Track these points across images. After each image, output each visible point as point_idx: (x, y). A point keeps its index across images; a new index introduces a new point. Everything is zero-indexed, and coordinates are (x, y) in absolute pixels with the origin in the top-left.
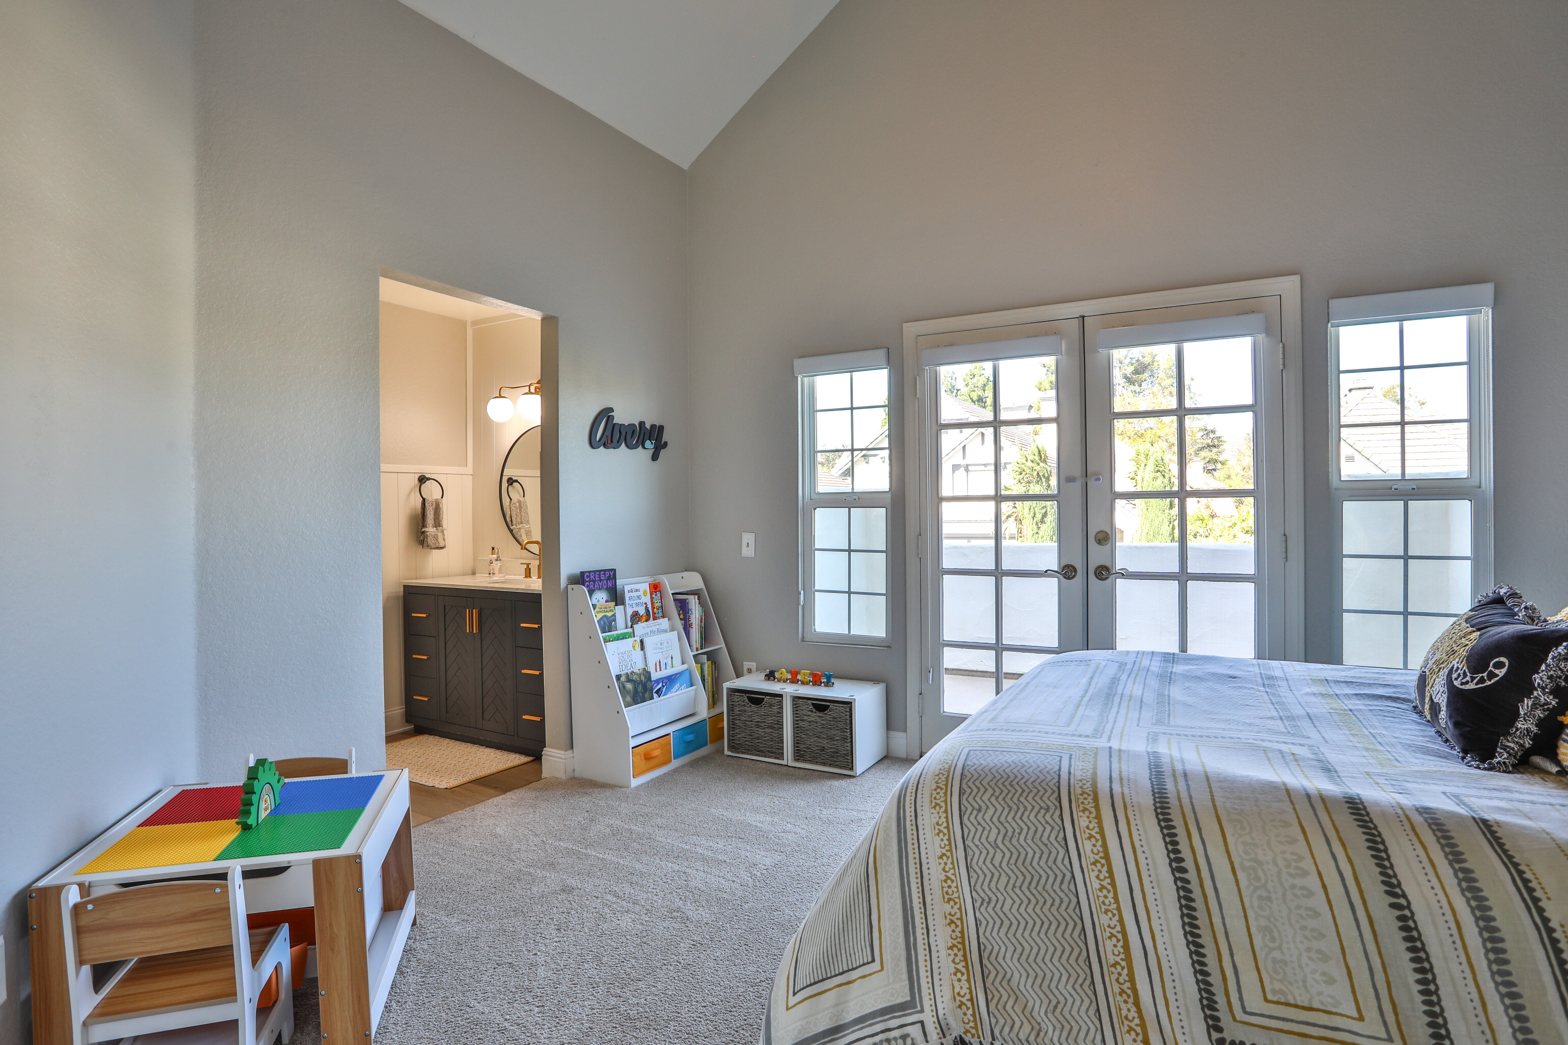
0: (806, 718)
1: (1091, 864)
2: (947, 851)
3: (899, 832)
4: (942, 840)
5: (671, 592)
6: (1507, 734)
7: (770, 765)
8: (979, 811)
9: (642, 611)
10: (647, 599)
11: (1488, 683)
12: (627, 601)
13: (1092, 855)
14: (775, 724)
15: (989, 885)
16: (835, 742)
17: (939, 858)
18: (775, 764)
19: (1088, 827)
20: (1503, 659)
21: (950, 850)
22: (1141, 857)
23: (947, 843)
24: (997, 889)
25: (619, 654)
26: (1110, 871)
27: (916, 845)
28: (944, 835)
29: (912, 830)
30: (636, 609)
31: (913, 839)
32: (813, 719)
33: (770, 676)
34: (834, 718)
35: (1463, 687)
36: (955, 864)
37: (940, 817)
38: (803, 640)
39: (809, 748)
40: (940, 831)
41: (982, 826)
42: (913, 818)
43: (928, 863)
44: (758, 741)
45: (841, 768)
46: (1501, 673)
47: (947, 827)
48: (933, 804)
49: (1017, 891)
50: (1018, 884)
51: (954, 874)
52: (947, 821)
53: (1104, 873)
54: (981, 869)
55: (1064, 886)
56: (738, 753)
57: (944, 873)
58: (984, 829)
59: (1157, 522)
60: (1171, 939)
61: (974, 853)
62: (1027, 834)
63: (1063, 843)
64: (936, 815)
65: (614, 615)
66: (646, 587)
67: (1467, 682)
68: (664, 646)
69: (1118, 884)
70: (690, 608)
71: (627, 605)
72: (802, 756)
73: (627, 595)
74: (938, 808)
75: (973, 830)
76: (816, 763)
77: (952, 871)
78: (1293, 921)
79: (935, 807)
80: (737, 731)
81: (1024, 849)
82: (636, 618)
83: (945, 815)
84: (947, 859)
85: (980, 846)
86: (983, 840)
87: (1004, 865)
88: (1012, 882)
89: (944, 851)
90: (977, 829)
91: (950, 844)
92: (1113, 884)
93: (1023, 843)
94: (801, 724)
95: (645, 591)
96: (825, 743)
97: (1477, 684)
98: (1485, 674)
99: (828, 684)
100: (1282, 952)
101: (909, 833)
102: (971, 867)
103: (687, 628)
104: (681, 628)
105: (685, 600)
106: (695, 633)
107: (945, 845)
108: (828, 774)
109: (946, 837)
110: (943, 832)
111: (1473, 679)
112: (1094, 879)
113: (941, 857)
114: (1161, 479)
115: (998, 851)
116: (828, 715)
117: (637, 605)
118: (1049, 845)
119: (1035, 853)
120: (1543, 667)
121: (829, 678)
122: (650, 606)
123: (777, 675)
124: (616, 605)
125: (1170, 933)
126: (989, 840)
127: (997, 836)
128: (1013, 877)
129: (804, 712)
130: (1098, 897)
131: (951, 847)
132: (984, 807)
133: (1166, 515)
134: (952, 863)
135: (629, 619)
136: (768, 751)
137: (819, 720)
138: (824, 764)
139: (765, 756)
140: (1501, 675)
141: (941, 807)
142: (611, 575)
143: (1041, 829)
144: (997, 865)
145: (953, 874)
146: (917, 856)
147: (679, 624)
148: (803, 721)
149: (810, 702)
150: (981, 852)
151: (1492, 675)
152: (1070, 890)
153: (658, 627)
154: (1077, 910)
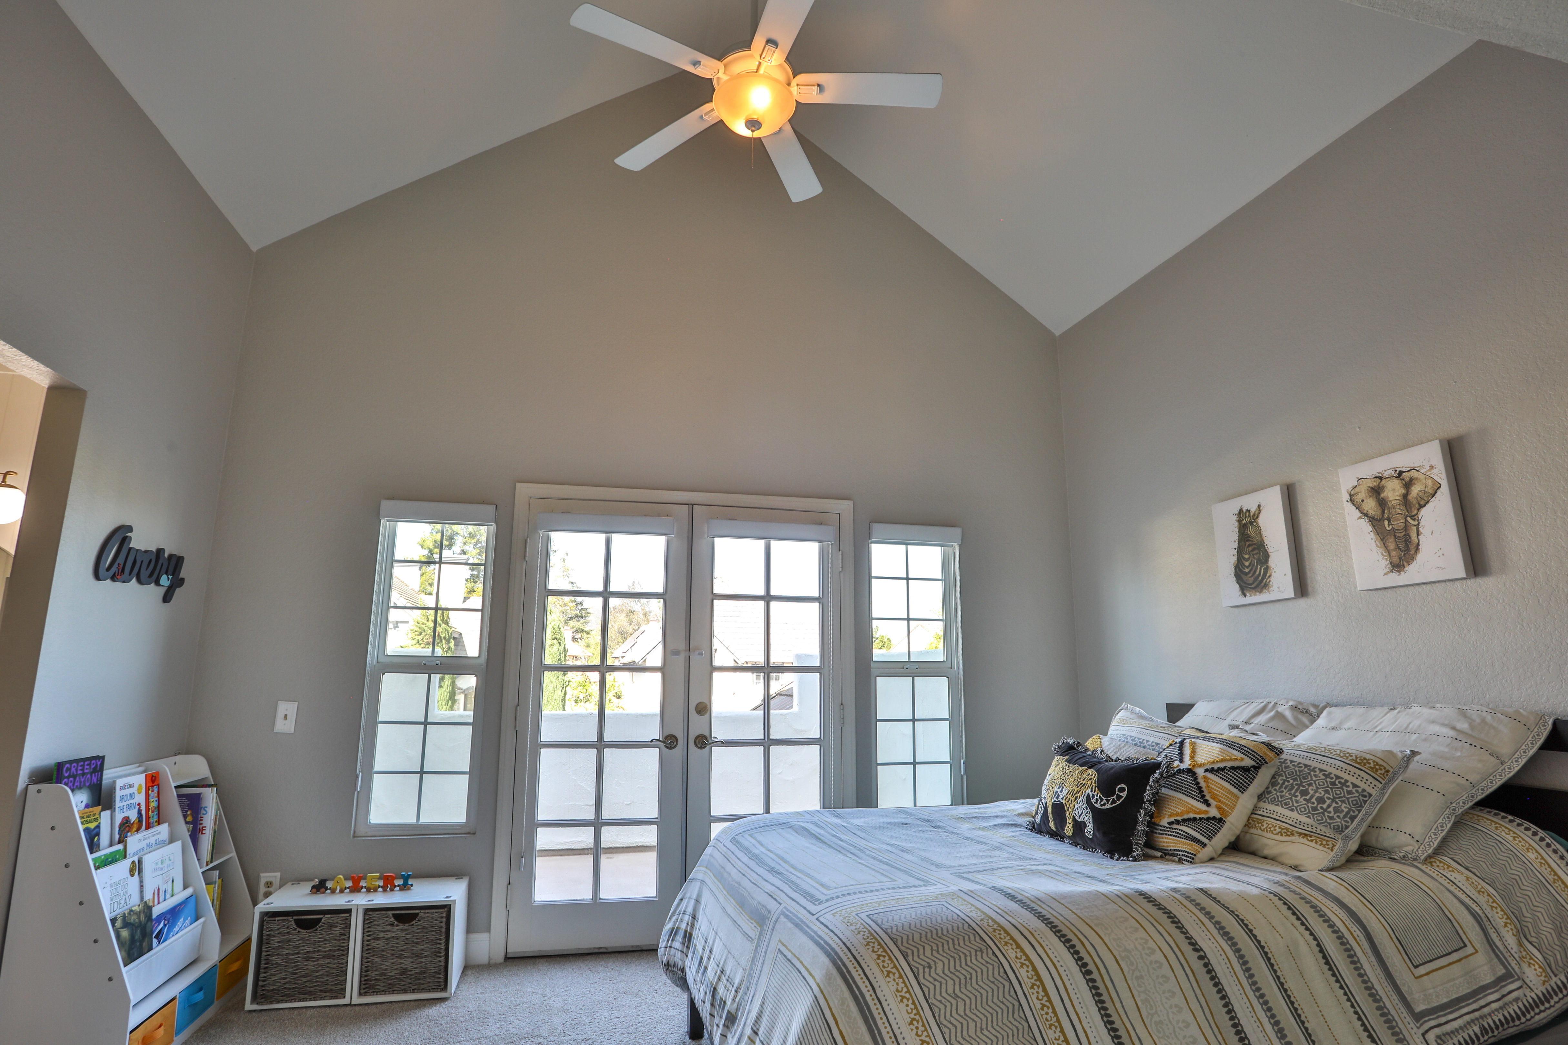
0: (382, 935)
1: (1031, 988)
2: (915, 1015)
3: (862, 1011)
4: (907, 1005)
5: (173, 785)
6: (1133, 835)
7: (323, 1010)
8: (930, 967)
9: (133, 816)
10: (141, 798)
11: (1118, 803)
12: (118, 804)
13: (1029, 981)
14: (335, 951)
15: (962, 1035)
16: (422, 960)
17: (909, 1025)
18: (330, 1006)
19: (1017, 957)
20: (1123, 785)
21: (918, 1013)
22: (1061, 970)
23: (913, 1007)
24: (970, 1036)
25: (111, 886)
26: (1045, 990)
27: (885, 1019)
28: (908, 1000)
29: (875, 1004)
30: (126, 814)
31: (879, 1014)
32: (394, 935)
33: (320, 888)
34: (424, 928)
35: (1103, 808)
36: (926, 1026)
37: (897, 984)
38: (354, 837)
39: (385, 975)
40: (903, 997)
41: (938, 981)
42: (872, 992)
43: (901, 1033)
44: (305, 979)
45: (429, 991)
46: (1124, 794)
47: (908, 992)
48: (886, 973)
49: (985, 1032)
50: (984, 1026)
51: (928, 1036)
52: (906, 986)
53: (1042, 993)
54: (950, 1022)
55: (1016, 1016)
56: (271, 1003)
57: (918, 1038)
58: (941, 983)
59: (552, 688)
60: (1098, 1032)
61: (940, 1009)
62: (977, 976)
63: (1005, 977)
64: (892, 982)
65: (98, 827)
66: (140, 780)
67: (1105, 804)
68: (165, 865)
69: (1052, 999)
70: (203, 806)
71: (117, 809)
72: (372, 987)
73: (119, 793)
74: (891, 975)
75: (932, 987)
76: (394, 992)
77: (925, 1034)
78: (1158, 989)
79: (888, 975)
80: (272, 972)
81: (979, 992)
82: (126, 827)
83: (901, 980)
84: (918, 1023)
85: (943, 1000)
86: (944, 994)
87: (968, 1012)
88: (979, 1025)
89: (912, 1016)
90: (935, 986)
91: (916, 1007)
92: (1050, 1001)
93: (976, 987)
94: (374, 945)
95: (140, 785)
96: (407, 963)
97: (1111, 804)
98: (1115, 797)
99: (405, 887)
100: (1159, 1016)
101: (873, 1008)
102: (941, 1024)
103: (195, 834)
104: (187, 836)
105: (199, 794)
106: (206, 840)
107: (912, 1009)
108: (413, 1003)
109: (911, 1001)
110: (906, 998)
111: (1108, 801)
112: (1035, 1001)
113: (911, 1023)
114: (557, 646)
115: (959, 1000)
116: (415, 927)
117: (129, 807)
118: (996, 982)
119: (987, 992)
120: (1148, 788)
121: (406, 878)
122: (143, 808)
123: (329, 884)
124: (103, 810)
125: (1096, 1028)
126: (949, 992)
127: (954, 986)
128: (979, 1021)
129: (380, 928)
130: (1042, 1015)
131: (918, 1010)
132: (932, 963)
133: (560, 680)
134: (923, 1025)
135: (117, 829)
136: (321, 991)
137: (402, 934)
138: (405, 991)
139: (315, 999)
140: (1124, 796)
141: (894, 974)
142: (96, 764)
143: (985, 969)
144: (962, 1013)
145: (926, 1036)
146: (889, 1029)
147: (184, 830)
148: (378, 939)
149: (390, 913)
150: (946, 1006)
151: (1119, 797)
152: (1020, 1017)
153: (156, 837)
154: (1031, 1034)
